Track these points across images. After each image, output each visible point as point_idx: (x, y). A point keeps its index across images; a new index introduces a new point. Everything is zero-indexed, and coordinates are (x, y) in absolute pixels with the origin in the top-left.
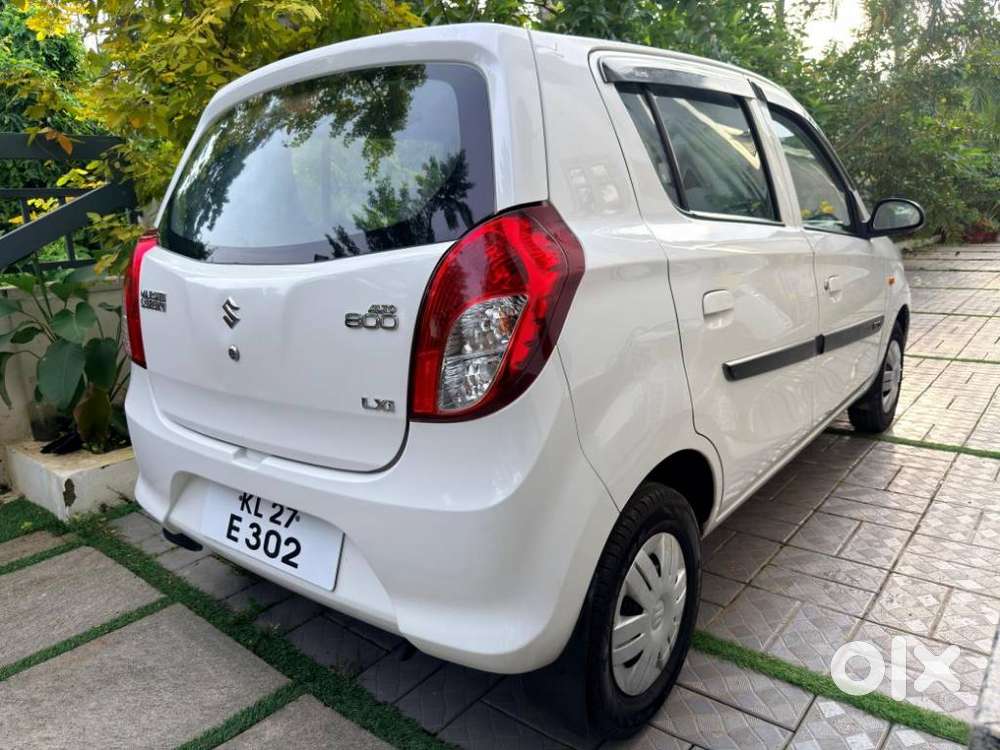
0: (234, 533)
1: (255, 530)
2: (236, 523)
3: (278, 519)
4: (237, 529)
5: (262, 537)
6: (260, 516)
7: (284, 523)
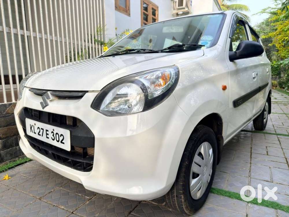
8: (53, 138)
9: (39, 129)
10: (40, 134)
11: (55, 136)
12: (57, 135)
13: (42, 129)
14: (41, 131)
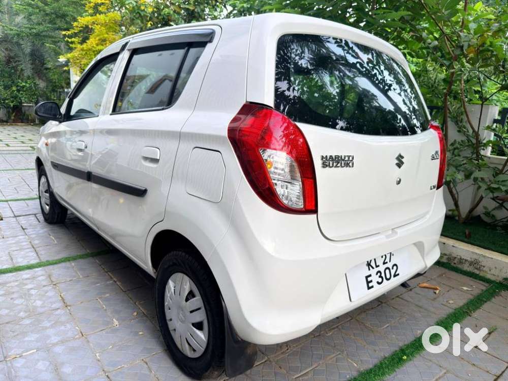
0: (370, 285)
1: (379, 274)
2: (369, 279)
3: (386, 261)
4: (371, 281)
5: (383, 275)
6: (378, 266)
7: (388, 261)
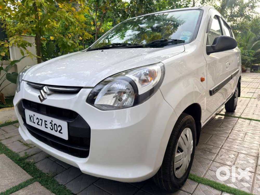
8: (52, 128)
9: (38, 119)
10: (39, 123)
11: (53, 126)
12: (55, 126)
13: (40, 119)
14: (40, 121)
